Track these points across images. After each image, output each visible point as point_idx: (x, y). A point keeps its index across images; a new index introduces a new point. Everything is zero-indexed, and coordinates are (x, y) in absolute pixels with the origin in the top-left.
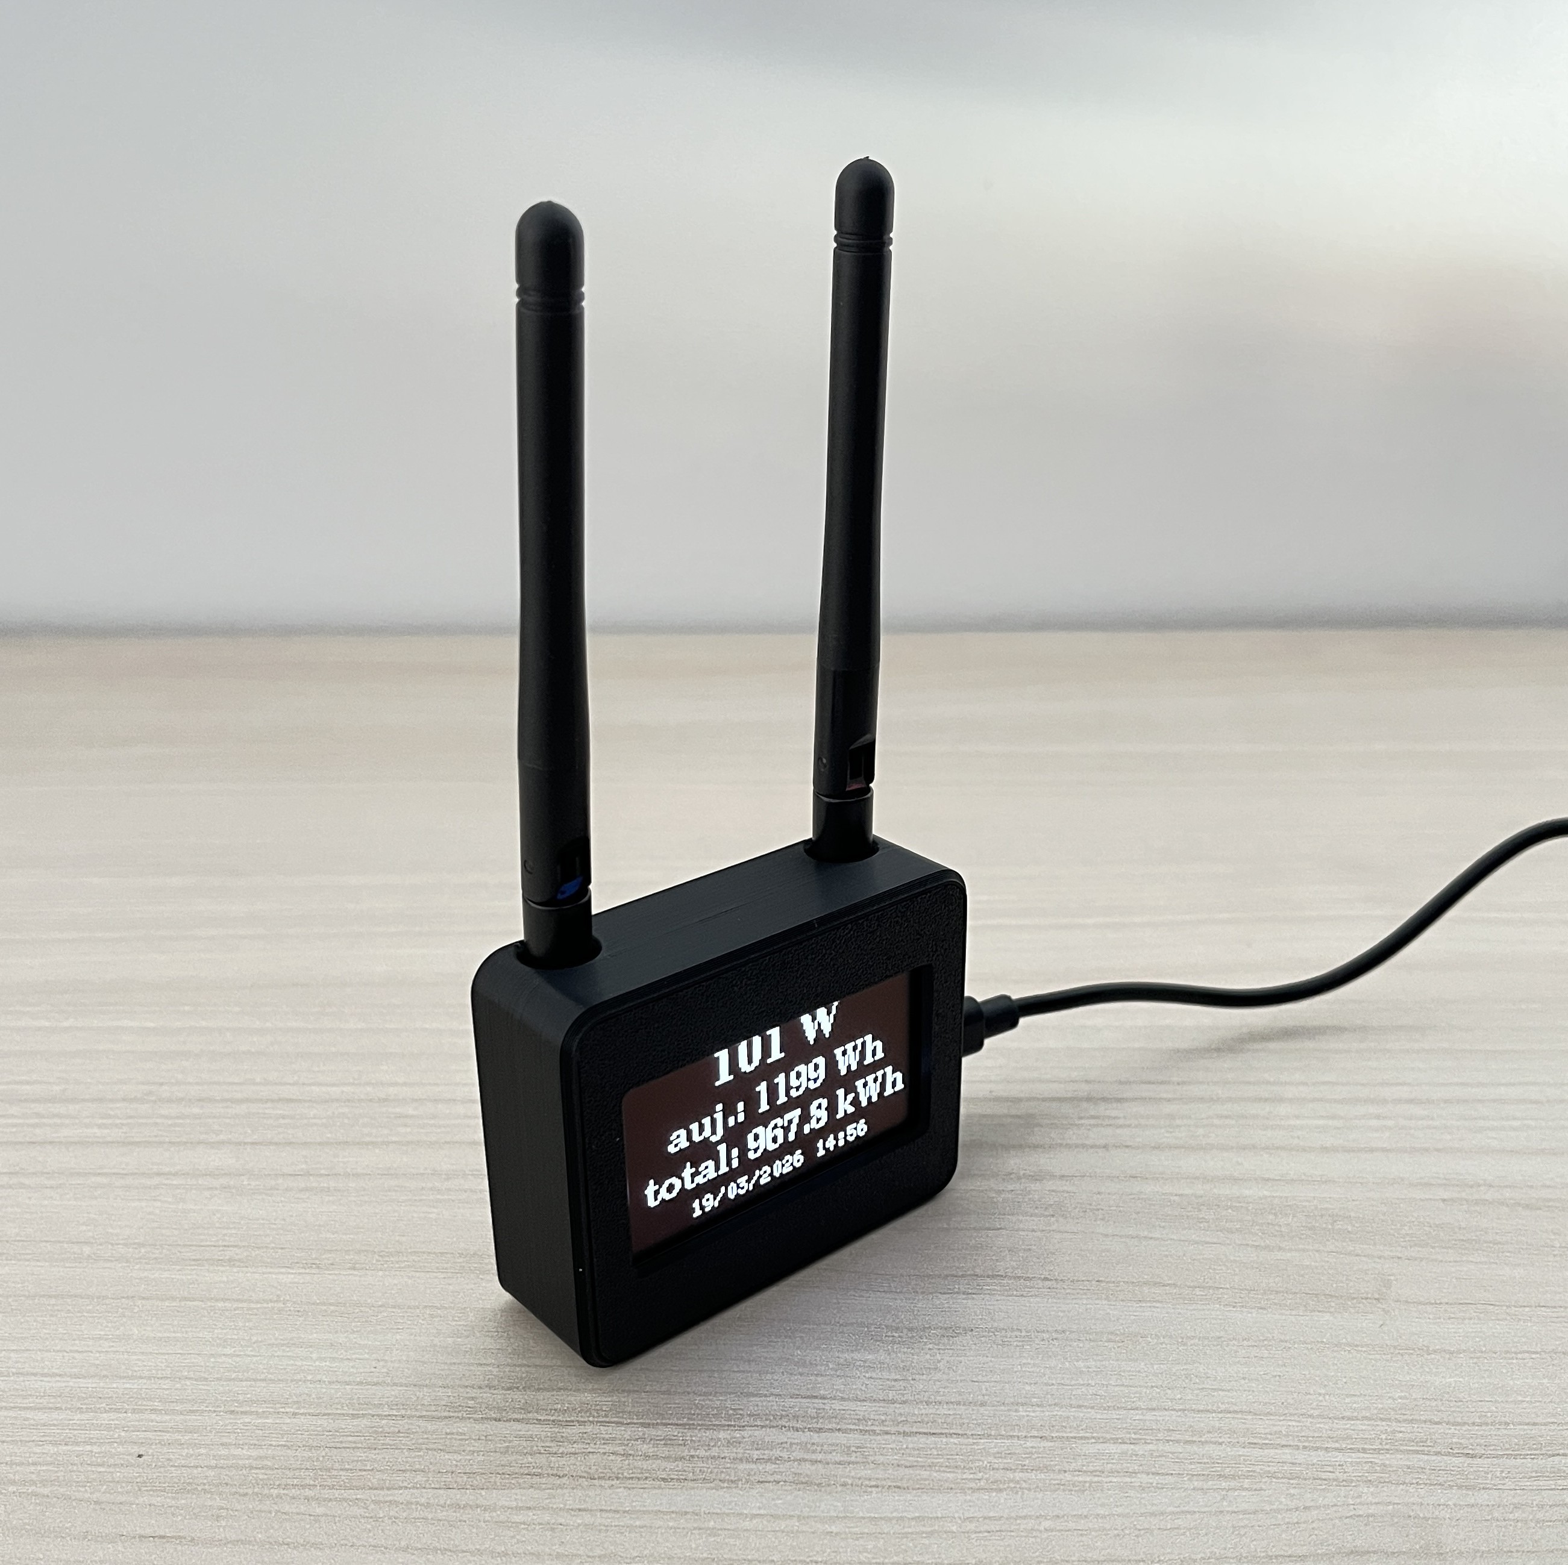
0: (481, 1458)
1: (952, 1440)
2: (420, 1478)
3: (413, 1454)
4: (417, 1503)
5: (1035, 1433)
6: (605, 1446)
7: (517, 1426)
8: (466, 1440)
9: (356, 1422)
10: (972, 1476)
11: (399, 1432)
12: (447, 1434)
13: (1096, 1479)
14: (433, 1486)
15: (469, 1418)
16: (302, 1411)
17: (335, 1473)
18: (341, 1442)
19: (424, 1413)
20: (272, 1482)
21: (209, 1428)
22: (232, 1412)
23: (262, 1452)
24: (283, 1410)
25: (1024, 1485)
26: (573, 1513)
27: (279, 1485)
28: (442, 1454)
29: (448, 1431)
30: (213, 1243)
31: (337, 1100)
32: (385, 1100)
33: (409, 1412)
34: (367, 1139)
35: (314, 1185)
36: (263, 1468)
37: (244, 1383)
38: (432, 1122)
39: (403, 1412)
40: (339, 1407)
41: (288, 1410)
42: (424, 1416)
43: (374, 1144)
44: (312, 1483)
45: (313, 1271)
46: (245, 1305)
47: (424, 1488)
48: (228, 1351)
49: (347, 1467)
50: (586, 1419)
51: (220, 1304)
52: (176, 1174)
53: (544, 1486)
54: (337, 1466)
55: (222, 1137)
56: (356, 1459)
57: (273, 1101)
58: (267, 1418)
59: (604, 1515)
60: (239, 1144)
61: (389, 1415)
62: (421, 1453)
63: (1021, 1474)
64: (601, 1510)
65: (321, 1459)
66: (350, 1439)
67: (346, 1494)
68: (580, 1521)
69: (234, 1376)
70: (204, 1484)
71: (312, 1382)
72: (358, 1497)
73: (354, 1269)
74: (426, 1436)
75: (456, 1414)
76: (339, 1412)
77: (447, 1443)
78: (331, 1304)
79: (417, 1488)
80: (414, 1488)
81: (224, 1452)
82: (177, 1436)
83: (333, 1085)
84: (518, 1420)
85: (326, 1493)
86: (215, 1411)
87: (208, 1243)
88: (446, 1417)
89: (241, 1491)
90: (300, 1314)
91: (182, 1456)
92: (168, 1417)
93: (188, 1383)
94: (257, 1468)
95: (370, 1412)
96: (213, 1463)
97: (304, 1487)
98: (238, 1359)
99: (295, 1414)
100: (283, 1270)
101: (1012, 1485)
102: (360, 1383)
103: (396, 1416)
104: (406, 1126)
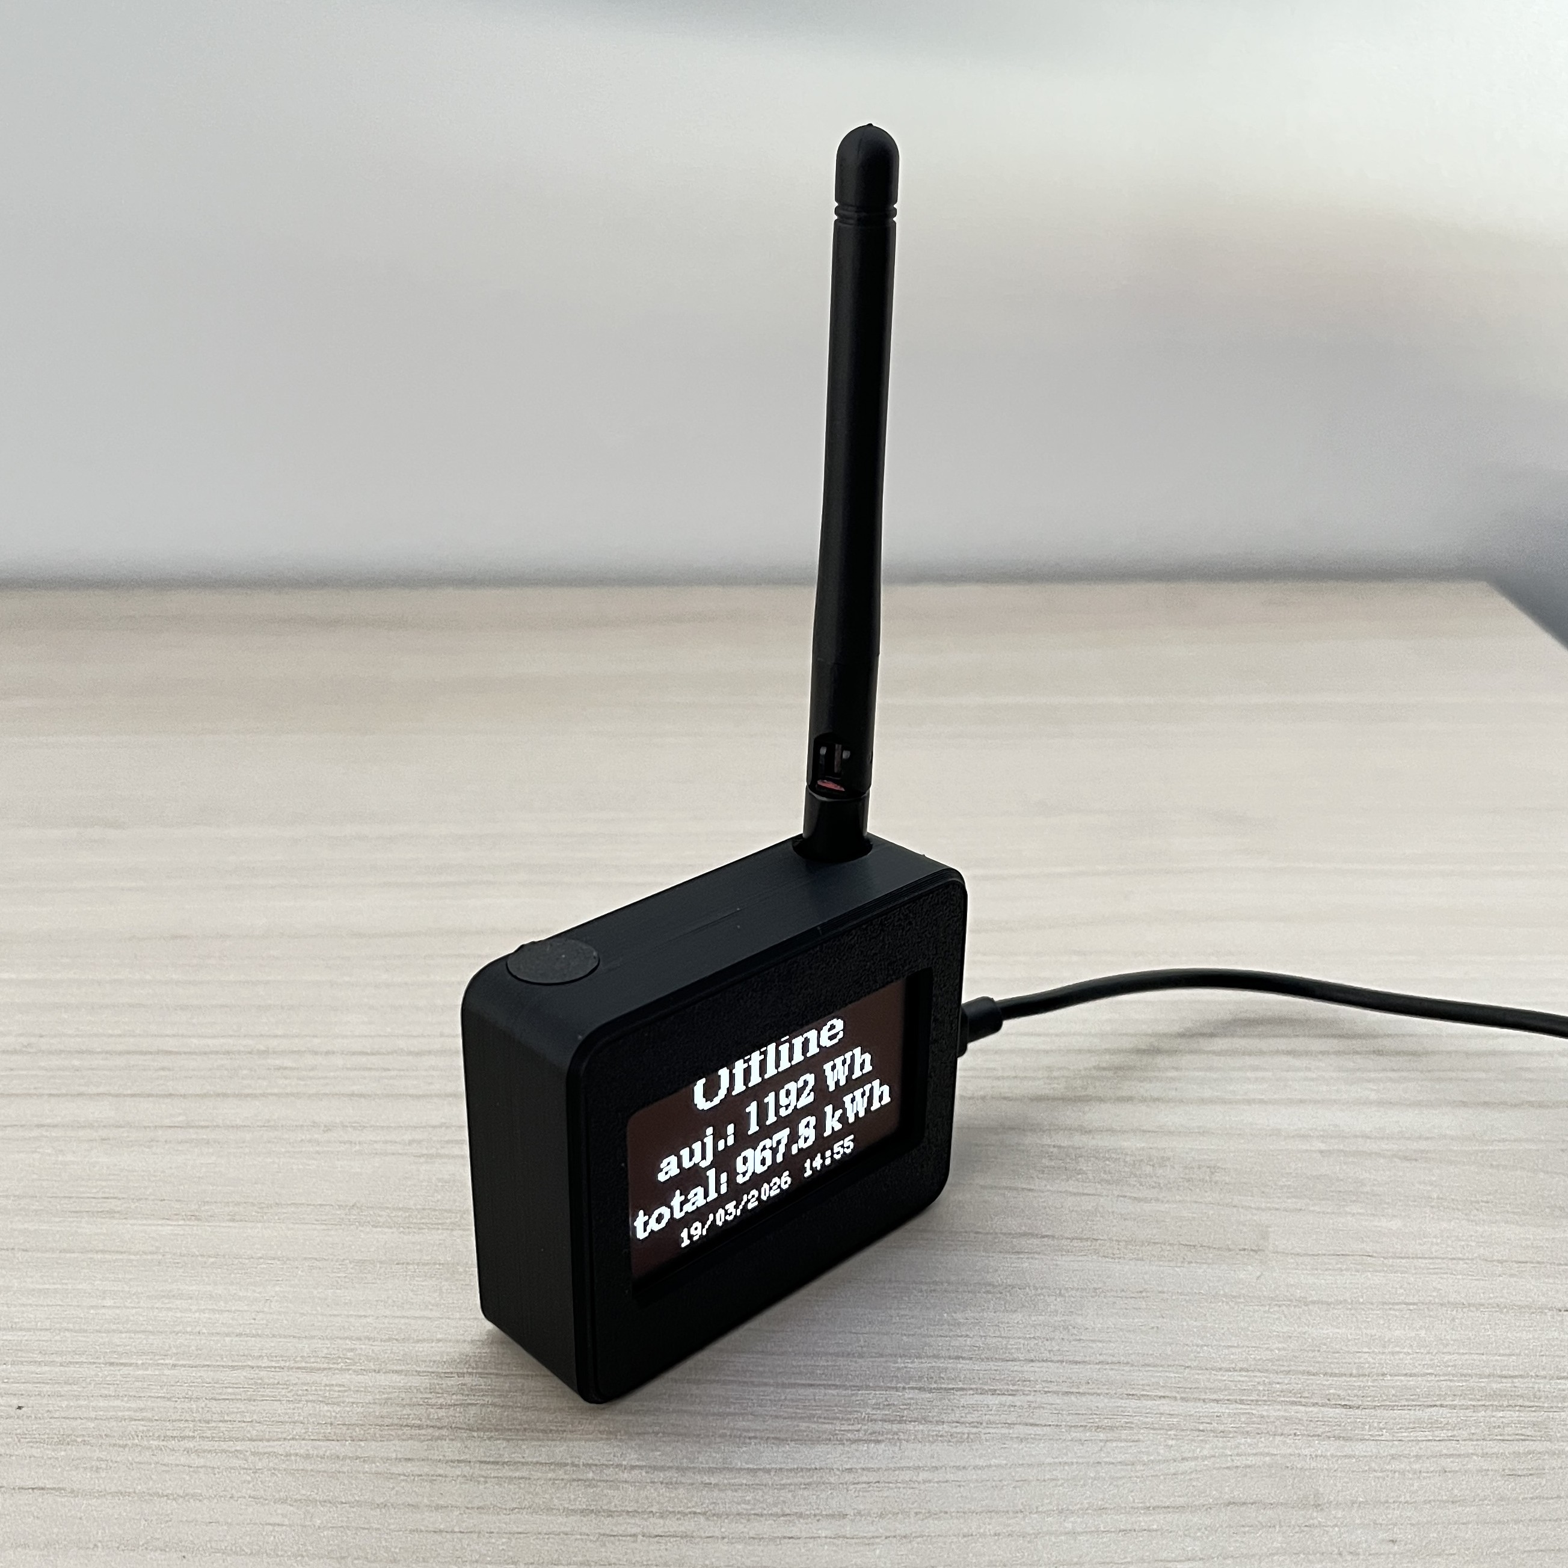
0: (360, 1410)
1: (830, 1391)
2: (299, 1429)
3: (291, 1406)
4: (297, 1455)
5: (912, 1384)
6: (484, 1398)
7: (395, 1377)
8: (345, 1391)
9: (235, 1373)
10: (850, 1427)
11: (278, 1383)
12: (326, 1385)
13: (974, 1430)
14: (312, 1438)
15: (349, 1370)
16: (181, 1362)
17: (213, 1424)
18: (220, 1394)
19: (304, 1365)
20: (151, 1434)
21: (88, 1380)
22: (112, 1364)
23: (141, 1404)
24: (162, 1361)
25: (902, 1436)
26: (452, 1464)
27: (159, 1436)
28: (322, 1405)
29: (328, 1383)
30: (92, 1195)
31: (217, 1053)
32: (264, 1052)
33: (287, 1364)
34: (247, 1091)
35: (194, 1136)
36: (142, 1420)
37: (124, 1335)
38: (311, 1074)
39: (282, 1364)
40: (218, 1358)
41: (167, 1362)
42: (304, 1368)
43: (254, 1096)
44: (191, 1434)
45: (192, 1223)
46: (125, 1256)
47: (303, 1439)
48: (109, 1302)
49: (226, 1418)
50: (465, 1370)
51: (99, 1256)
52: (55, 1126)
53: (422, 1438)
54: (216, 1417)
55: (101, 1090)
56: (235, 1410)
57: (151, 1053)
58: (147, 1369)
59: (485, 1467)
60: (117, 1096)
61: (269, 1367)
62: (300, 1405)
63: (899, 1426)
64: (481, 1462)
65: (200, 1410)
66: (230, 1390)
67: (224, 1446)
68: (459, 1473)
69: (114, 1327)
70: (83, 1436)
71: (191, 1333)
72: (238, 1448)
73: (233, 1220)
74: (305, 1388)
75: (335, 1366)
76: (218, 1363)
77: (327, 1394)
78: (209, 1256)
79: (296, 1440)
80: (293, 1439)
81: (102, 1403)
82: (57, 1388)
83: (214, 1037)
84: (397, 1372)
85: (207, 1445)
86: (94, 1363)
87: (89, 1195)
88: (325, 1369)
89: (121, 1442)
90: (180, 1265)
91: (61, 1407)
92: (47, 1368)
93: (67, 1334)
94: (135, 1420)
95: (250, 1363)
96: (93, 1415)
97: (183, 1438)
98: (118, 1311)
99: (174, 1366)
100: (163, 1222)
101: (889, 1436)
102: (239, 1335)
103: (275, 1367)
104: (286, 1078)
